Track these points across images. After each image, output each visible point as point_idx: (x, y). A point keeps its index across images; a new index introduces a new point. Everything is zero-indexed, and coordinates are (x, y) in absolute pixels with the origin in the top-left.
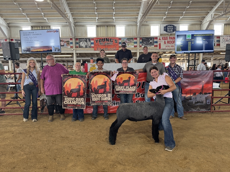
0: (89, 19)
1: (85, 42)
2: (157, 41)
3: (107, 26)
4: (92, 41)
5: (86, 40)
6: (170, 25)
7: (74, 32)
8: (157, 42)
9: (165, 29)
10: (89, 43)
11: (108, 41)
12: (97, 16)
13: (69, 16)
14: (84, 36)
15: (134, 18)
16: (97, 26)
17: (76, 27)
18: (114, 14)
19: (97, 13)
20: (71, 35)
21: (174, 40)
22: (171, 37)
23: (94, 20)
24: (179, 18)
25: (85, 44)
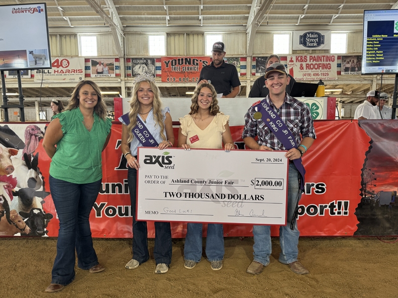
1: (144, 65)
3: (188, 34)
4: (158, 64)
5: (147, 61)
6: (312, 33)
9: (302, 40)
10: (152, 68)
12: (168, 13)
13: (112, 12)
14: (142, 54)
15: (241, 18)
16: (167, 34)
17: (127, 36)
18: (202, 10)
19: (167, 6)
20: (117, 53)
21: (320, 62)
22: (315, 57)
23: (162, 22)
24: (331, 18)
25: (144, 70)
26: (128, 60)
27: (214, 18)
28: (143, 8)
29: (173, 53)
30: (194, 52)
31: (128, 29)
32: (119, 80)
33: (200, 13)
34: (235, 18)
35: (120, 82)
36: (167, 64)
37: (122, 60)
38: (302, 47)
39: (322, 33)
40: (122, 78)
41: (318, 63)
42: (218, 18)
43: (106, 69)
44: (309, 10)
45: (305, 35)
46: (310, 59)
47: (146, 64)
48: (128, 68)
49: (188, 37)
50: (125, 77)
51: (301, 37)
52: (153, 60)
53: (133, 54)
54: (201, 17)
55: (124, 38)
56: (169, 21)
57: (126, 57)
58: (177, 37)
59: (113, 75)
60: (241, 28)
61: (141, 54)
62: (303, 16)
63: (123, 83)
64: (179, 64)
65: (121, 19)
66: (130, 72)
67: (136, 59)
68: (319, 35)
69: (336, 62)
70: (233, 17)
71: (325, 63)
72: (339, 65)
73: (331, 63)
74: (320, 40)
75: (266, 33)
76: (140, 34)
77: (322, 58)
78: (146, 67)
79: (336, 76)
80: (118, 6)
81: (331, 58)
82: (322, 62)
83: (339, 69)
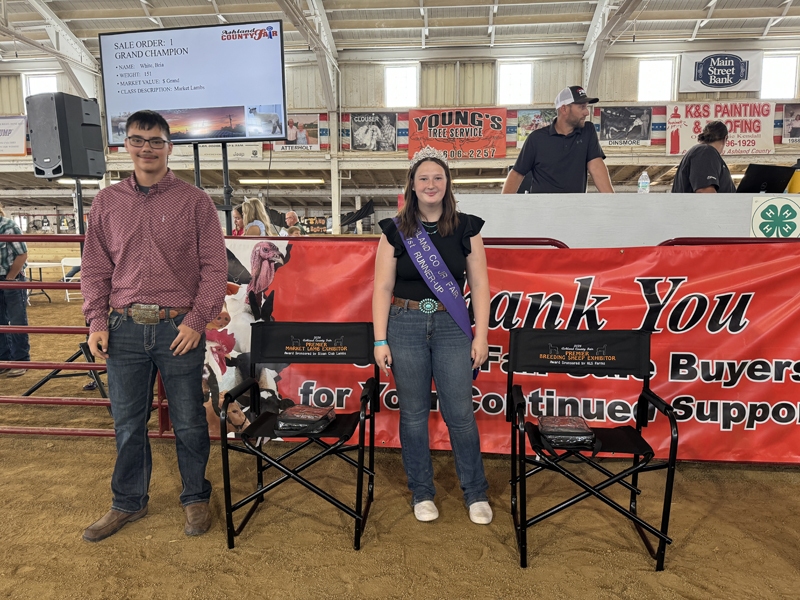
0: (392, 35)
1: (375, 127)
2: (662, 121)
3: (463, 64)
4: (402, 125)
5: (381, 119)
6: (723, 57)
7: (334, 89)
8: (662, 127)
9: (701, 71)
10: (391, 132)
11: (465, 122)
12: (426, 24)
13: (319, 24)
14: (371, 106)
15: (572, 29)
16: (422, 63)
17: (343, 69)
18: (494, 15)
19: (426, 8)
20: (324, 103)
21: (737, 118)
22: (726, 106)
23: (415, 40)
24: (764, 24)
25: (375, 137)
26: (345, 117)
27: (519, 31)
28: (378, 15)
29: (432, 102)
30: (474, 99)
31: (346, 56)
32: (328, 157)
33: (491, 21)
34: (561, 30)
35: (329, 161)
36: (420, 124)
37: (333, 118)
38: (699, 87)
39: (744, 56)
40: (332, 153)
41: (732, 119)
42: (525, 31)
43: (303, 134)
44: (719, 10)
45: (707, 62)
46: (716, 112)
47: (380, 125)
48: (345, 132)
49: (462, 69)
50: (339, 150)
51: (698, 65)
52: (393, 117)
53: (355, 104)
54: (491, 29)
55: (338, 74)
56: (427, 37)
57: (341, 111)
58: (441, 70)
59: (316, 147)
60: (573, 50)
61: (370, 104)
62: (706, 21)
63: (334, 162)
64: (444, 123)
65: (336, 36)
66: (347, 140)
67: (360, 114)
68: (737, 60)
69: (773, 116)
70: (556, 27)
71: (748, 118)
72: (778, 124)
73: (761, 118)
74: (740, 71)
75: (623, 58)
76: (370, 65)
77: (743, 108)
78: (379, 131)
79: (772, 147)
80: (331, 11)
81: (761, 110)
82: (743, 118)
83: (778, 132)
